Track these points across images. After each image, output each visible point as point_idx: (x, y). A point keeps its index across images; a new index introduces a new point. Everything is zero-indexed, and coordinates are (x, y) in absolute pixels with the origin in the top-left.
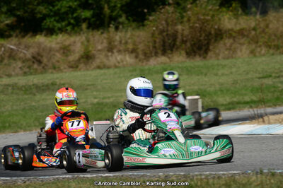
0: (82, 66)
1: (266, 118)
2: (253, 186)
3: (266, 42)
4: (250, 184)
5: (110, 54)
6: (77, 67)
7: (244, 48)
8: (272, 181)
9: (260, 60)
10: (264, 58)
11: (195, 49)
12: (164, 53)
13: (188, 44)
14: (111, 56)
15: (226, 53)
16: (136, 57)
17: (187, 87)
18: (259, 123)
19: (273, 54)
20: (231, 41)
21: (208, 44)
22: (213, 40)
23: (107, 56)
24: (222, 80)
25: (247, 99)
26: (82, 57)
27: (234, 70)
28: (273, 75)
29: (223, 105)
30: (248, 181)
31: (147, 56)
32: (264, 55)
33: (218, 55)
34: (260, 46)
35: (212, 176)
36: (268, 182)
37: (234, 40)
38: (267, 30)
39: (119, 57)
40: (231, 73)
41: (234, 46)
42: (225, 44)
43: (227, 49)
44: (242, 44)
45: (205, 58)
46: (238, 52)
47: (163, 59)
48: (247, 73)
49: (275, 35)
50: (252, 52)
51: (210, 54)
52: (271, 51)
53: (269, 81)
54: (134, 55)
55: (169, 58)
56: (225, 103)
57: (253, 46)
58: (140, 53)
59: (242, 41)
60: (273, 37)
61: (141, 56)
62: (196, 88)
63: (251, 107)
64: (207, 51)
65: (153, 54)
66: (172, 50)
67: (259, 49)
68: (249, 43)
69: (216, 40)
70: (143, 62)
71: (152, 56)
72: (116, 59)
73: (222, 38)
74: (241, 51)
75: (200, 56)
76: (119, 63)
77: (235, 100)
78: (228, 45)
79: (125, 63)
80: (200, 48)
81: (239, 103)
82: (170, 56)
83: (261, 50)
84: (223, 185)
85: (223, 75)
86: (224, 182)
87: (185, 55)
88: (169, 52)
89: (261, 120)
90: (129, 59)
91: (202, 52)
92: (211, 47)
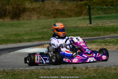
1: (45, 45)
2: (41, 74)
4: (40, 73)
8: (49, 72)
9: (41, 21)
10: (43, 20)
15: (27, 18)
17: (11, 32)
18: (42, 48)
19: (47, 19)
24: (26, 29)
25: (36, 37)
27: (31, 25)
28: (47, 27)
29: (26, 40)
30: (39, 72)
32: (43, 19)
33: (24, 19)
34: (41, 15)
35: (23, 70)
36: (47, 73)
40: (30, 26)
44: (34, 14)
45: (18, 20)
48: (36, 27)
50: (38, 18)
52: (46, 17)
53: (45, 30)
56: (27, 39)
62: (15, 32)
63: (38, 41)
67: (41, 16)
77: (31, 37)
81: (33, 39)
84: (29, 74)
85: (26, 27)
86: (28, 72)
89: (42, 46)
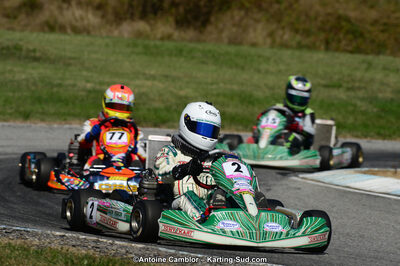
0: (22, 17)
3: (292, 24)
5: (65, 6)
6: (15, 17)
7: (260, 27)
11: (189, 16)
12: (144, 16)
13: (181, 9)
14: (68, 9)
16: (103, 17)
20: (242, 13)
21: (209, 13)
22: (216, 8)
23: (60, 8)
26: (24, 5)
31: (119, 18)
37: (247, 14)
38: (295, 6)
39: (78, 13)
41: (245, 21)
42: (232, 17)
43: (234, 25)
46: (251, 30)
47: (141, 25)
49: (307, 16)
51: (210, 28)
54: (100, 13)
55: (150, 25)
57: (274, 26)
58: (110, 10)
59: (258, 16)
60: (303, 18)
61: (110, 17)
64: (205, 23)
65: (128, 16)
66: (155, 13)
68: (268, 21)
69: (220, 9)
70: (111, 25)
71: (126, 19)
72: (73, 14)
73: (229, 8)
74: (255, 30)
75: (195, 29)
76: (77, 21)
78: (237, 18)
79: (86, 22)
80: (196, 18)
82: (152, 22)
83: (284, 34)
87: (173, 24)
88: (151, 16)
90: (92, 18)
91: (199, 24)
92: (213, 19)
